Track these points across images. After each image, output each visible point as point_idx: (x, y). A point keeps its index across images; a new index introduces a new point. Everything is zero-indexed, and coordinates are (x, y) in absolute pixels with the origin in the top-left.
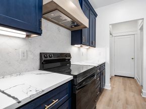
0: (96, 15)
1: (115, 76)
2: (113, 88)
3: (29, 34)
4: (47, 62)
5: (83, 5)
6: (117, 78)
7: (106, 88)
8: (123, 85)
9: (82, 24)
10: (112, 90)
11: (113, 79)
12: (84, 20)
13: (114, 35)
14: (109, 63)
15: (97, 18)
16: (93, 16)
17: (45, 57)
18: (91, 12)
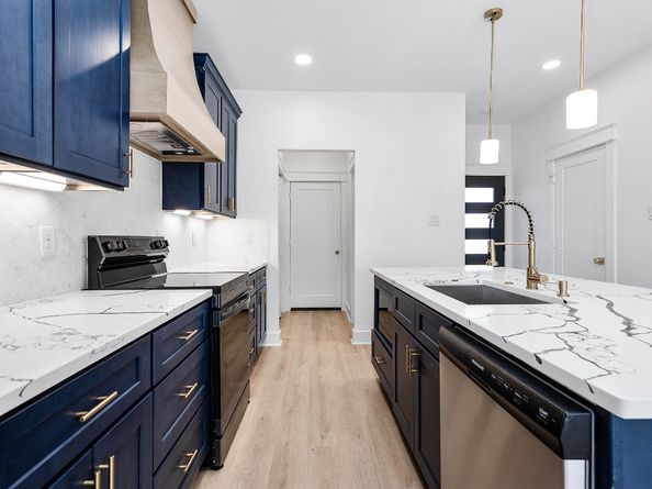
0: (237, 112)
1: (293, 309)
2: (286, 341)
3: (73, 181)
4: (112, 264)
5: (207, 89)
6: (298, 315)
7: (267, 344)
8: (313, 329)
9: (206, 150)
10: (285, 347)
11: (287, 321)
12: (210, 137)
13: (289, 177)
14: (277, 266)
15: (240, 121)
16: (232, 116)
17: (107, 250)
18: (225, 105)
